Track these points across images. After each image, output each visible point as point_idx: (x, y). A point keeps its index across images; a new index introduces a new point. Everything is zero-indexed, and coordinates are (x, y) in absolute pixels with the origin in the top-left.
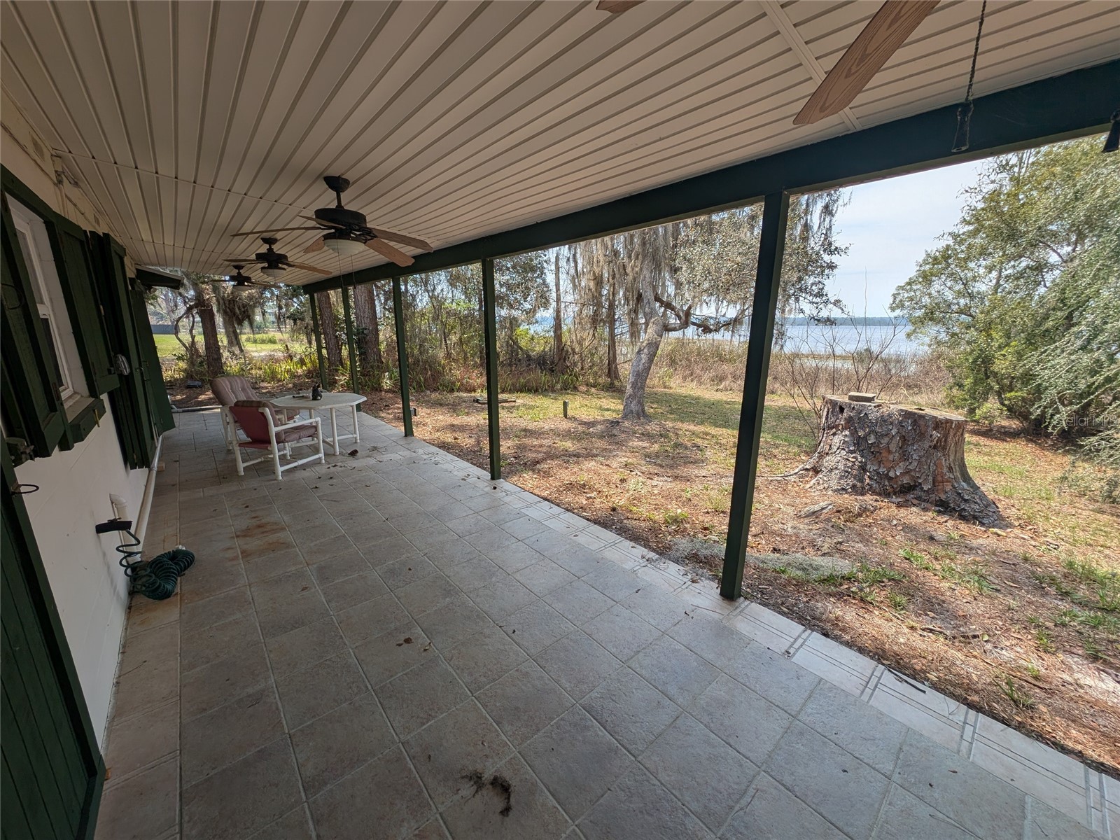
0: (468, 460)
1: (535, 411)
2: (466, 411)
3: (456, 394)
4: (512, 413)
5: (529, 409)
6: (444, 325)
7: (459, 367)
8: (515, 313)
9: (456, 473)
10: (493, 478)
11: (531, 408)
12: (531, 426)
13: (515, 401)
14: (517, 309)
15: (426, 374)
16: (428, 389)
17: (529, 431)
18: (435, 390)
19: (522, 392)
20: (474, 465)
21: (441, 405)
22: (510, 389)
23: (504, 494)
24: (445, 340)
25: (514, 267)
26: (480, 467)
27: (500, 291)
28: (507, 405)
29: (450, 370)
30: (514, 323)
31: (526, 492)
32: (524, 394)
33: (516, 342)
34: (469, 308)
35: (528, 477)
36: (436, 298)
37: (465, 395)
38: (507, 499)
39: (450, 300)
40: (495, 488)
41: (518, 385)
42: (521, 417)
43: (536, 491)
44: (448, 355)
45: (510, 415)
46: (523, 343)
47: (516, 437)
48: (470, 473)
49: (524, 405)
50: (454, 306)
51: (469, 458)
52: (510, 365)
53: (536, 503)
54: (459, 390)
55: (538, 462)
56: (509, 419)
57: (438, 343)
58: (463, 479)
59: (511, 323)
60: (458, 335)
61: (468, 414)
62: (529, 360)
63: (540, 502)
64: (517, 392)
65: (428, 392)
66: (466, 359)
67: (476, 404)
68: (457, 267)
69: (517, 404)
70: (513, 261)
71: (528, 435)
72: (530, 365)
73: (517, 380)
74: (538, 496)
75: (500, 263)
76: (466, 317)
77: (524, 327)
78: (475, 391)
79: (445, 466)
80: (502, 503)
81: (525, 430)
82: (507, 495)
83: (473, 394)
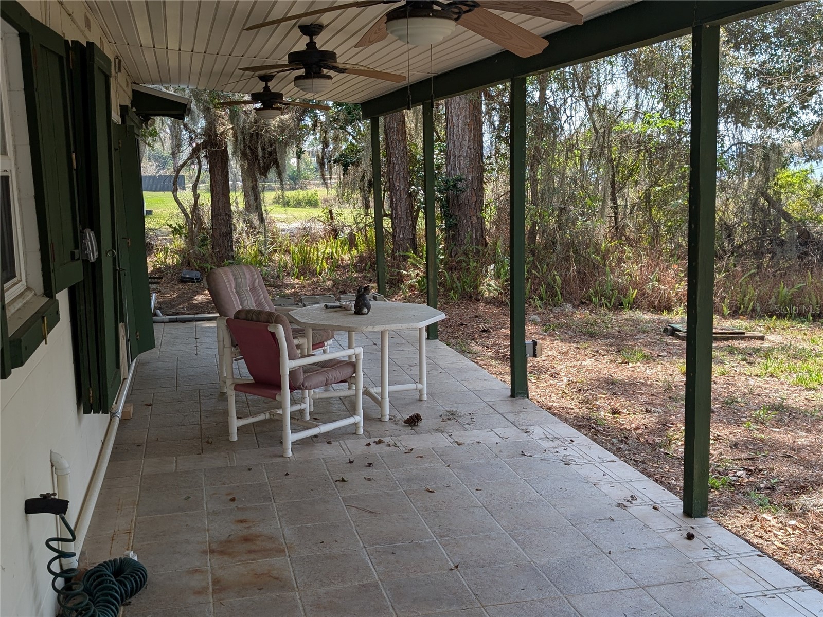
0: (636, 464)
1: (810, 364)
2: (647, 351)
3: (627, 314)
4: (751, 363)
5: (795, 357)
6: (614, 166)
7: (640, 255)
8: (777, 136)
9: (606, 489)
10: (688, 512)
11: (799, 355)
12: (796, 399)
13: (762, 338)
14: (783, 126)
15: (568, 270)
16: (567, 300)
17: (790, 410)
18: (584, 303)
19: (781, 316)
20: (649, 476)
21: (592, 335)
22: (753, 310)
23: (711, 554)
24: (614, 200)
25: (780, 33)
26: (661, 483)
27: (744, 88)
28: (743, 344)
29: (620, 261)
30: (773, 157)
31: (766, 558)
32: (786, 323)
33: (775, 203)
34: (669, 131)
35: (773, 522)
36: (602, 111)
37: (647, 317)
38: (717, 568)
39: (631, 114)
40: (690, 537)
41: (773, 300)
42: (772, 376)
43: (793, 561)
44: (618, 230)
45: (747, 369)
46: (792, 204)
47: (756, 421)
48: (637, 494)
49: (784, 348)
50: (638, 127)
51: (639, 458)
52: (759, 254)
53: (788, 590)
54: (635, 305)
55: (804, 489)
56: (743, 378)
57: (598, 204)
58: (620, 505)
59: (766, 158)
60: (643, 187)
61: (647, 359)
62: (805, 244)
63: (799, 589)
64: (771, 316)
65: (568, 307)
66: (655, 239)
67: (669, 339)
68: (650, 44)
69: (766, 345)
70: (780, 20)
71: (786, 419)
72: (806, 254)
73: (771, 288)
74: (797, 573)
75: (748, 26)
76: (662, 148)
77: (796, 167)
78: (669, 309)
79: (586, 471)
80: (704, 574)
81: (779, 408)
82: (717, 558)
83: (665, 316)
